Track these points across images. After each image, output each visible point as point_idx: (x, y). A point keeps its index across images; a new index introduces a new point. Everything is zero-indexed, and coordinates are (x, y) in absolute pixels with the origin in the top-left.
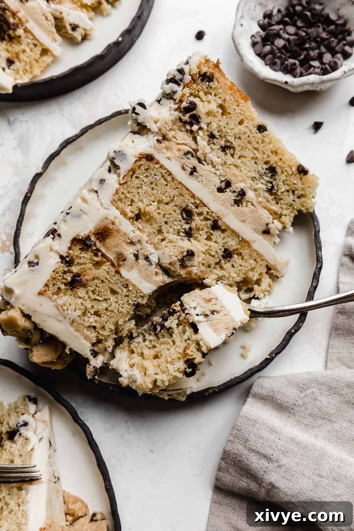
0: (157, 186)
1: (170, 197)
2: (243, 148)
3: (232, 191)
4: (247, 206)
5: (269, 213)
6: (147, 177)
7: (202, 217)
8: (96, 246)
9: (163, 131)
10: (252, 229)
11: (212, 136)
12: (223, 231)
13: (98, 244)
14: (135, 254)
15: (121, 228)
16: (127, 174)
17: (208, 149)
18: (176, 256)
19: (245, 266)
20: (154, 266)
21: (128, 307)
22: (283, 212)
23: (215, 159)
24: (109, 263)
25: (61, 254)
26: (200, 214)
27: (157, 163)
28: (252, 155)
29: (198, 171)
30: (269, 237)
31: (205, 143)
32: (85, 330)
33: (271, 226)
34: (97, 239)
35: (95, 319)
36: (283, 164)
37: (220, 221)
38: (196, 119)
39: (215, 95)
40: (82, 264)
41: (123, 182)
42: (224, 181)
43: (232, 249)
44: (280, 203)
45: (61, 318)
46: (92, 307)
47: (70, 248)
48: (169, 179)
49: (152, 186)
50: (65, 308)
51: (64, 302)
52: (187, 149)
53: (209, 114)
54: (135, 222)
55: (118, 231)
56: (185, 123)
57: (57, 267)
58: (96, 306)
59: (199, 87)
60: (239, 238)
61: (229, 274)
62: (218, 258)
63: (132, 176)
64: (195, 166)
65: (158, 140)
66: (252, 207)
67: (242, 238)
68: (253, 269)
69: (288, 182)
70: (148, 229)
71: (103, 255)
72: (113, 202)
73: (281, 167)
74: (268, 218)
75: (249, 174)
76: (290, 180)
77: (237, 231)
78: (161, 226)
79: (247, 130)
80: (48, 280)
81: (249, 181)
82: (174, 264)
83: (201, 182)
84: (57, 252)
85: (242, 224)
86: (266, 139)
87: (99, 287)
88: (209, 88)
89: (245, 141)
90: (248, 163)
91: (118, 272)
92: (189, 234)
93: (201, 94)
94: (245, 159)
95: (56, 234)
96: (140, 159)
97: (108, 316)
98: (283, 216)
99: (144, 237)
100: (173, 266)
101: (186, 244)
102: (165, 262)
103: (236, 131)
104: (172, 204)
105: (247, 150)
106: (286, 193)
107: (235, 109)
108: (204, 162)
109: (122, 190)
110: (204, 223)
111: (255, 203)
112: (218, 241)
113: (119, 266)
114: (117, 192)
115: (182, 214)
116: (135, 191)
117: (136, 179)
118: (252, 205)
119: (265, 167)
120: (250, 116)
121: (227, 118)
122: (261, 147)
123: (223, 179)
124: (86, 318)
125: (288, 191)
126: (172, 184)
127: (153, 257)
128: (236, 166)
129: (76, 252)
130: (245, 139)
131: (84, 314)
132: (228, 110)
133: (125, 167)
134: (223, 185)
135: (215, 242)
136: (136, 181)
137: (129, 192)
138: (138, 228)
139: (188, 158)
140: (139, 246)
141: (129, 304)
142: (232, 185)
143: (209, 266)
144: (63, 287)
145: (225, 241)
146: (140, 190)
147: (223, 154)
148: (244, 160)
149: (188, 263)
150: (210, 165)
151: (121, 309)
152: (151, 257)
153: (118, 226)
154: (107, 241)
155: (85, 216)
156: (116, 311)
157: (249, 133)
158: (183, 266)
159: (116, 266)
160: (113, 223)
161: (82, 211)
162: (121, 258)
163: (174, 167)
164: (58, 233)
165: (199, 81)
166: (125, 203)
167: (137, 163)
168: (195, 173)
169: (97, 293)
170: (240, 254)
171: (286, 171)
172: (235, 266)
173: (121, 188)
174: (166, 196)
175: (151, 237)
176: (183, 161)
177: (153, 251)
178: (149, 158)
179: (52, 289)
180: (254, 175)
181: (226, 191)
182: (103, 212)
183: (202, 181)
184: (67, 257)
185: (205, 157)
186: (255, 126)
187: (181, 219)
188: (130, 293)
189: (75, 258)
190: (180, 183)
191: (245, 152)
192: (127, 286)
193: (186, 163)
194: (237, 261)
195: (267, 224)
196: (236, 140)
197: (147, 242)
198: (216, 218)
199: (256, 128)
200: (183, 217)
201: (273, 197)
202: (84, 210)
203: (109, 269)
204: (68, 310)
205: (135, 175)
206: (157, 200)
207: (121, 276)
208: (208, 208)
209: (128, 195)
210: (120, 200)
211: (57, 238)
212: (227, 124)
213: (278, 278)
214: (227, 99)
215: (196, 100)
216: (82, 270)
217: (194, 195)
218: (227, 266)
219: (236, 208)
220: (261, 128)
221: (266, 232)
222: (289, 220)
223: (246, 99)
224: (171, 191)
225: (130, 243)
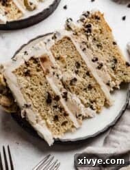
0: (69, 50)
1: (73, 56)
3: (98, 63)
4: (102, 71)
6: (66, 45)
8: (39, 63)
9: (76, 31)
11: (95, 39)
12: (91, 77)
13: (41, 63)
14: (53, 72)
16: (59, 41)
17: (92, 44)
18: (69, 79)
19: (96, 95)
20: (59, 80)
23: (94, 48)
24: (42, 71)
25: (26, 61)
26: (83, 67)
27: (71, 42)
29: (86, 50)
31: (91, 40)
32: (25, 94)
34: (41, 60)
35: (30, 91)
37: (90, 72)
38: (90, 31)
39: (99, 25)
40: (32, 68)
41: (57, 43)
42: (95, 58)
43: (92, 85)
45: (18, 85)
46: (31, 86)
47: (30, 60)
48: (74, 49)
50: (20, 81)
52: (84, 40)
53: (95, 31)
54: (57, 60)
55: (50, 61)
56: (85, 31)
57: (23, 64)
59: (94, 20)
61: (89, 95)
62: (86, 87)
63: (60, 43)
64: (85, 48)
65: (73, 34)
66: (104, 72)
67: (97, 83)
68: (99, 98)
70: (61, 64)
71: (41, 68)
72: (51, 50)
73: (119, 60)
74: (110, 79)
75: (106, 59)
77: (96, 79)
78: (67, 65)
79: (109, 42)
81: (105, 62)
83: (86, 55)
84: (24, 59)
85: (99, 77)
87: (36, 79)
88: (97, 22)
90: (106, 54)
91: (44, 76)
92: (77, 72)
93: (94, 23)
94: (106, 52)
96: (65, 38)
97: (36, 92)
98: (116, 80)
99: (59, 67)
100: (67, 83)
101: (74, 76)
102: (65, 80)
103: (104, 40)
104: (73, 59)
107: (106, 33)
108: (89, 48)
110: (83, 70)
111: (106, 71)
112: (88, 80)
113: (46, 74)
114: (53, 46)
115: (76, 64)
117: (62, 44)
119: (113, 58)
120: (111, 37)
121: (102, 35)
122: (113, 50)
125: (120, 71)
126: (75, 51)
128: (102, 54)
129: (31, 62)
130: (108, 45)
131: (27, 87)
132: (103, 32)
133: (59, 38)
135: (86, 80)
136: (62, 46)
138: (57, 63)
139: (83, 44)
140: (56, 70)
142: (98, 60)
143: (81, 89)
144: (22, 73)
145: (90, 81)
147: (97, 48)
149: (73, 83)
150: (91, 50)
153: (50, 59)
154: (44, 63)
155: (39, 50)
158: (71, 84)
160: (49, 57)
161: (39, 48)
162: (48, 72)
163: (77, 46)
164: (27, 53)
165: (94, 18)
166: (55, 51)
167: (63, 39)
170: (95, 89)
171: (121, 63)
173: (55, 46)
174: (71, 55)
175: (61, 68)
176: (81, 45)
177: (61, 74)
178: (69, 39)
179: (18, 72)
180: (108, 60)
181: (95, 62)
182: (46, 51)
184: (28, 62)
185: (90, 46)
188: (47, 87)
189: (30, 64)
190: (78, 52)
191: (106, 50)
192: (47, 83)
194: (93, 92)
195: (109, 81)
196: (104, 44)
197: (59, 70)
199: (112, 42)
201: (114, 71)
203: (42, 73)
206: (68, 55)
207: (46, 79)
208: (87, 66)
209: (57, 49)
210: (54, 49)
211: (26, 55)
214: (104, 27)
215: (92, 24)
217: (82, 58)
218: (89, 92)
219: (98, 70)
220: (114, 43)
221: (108, 84)
222: (118, 83)
223: (111, 31)
224: (73, 54)
225: (53, 68)
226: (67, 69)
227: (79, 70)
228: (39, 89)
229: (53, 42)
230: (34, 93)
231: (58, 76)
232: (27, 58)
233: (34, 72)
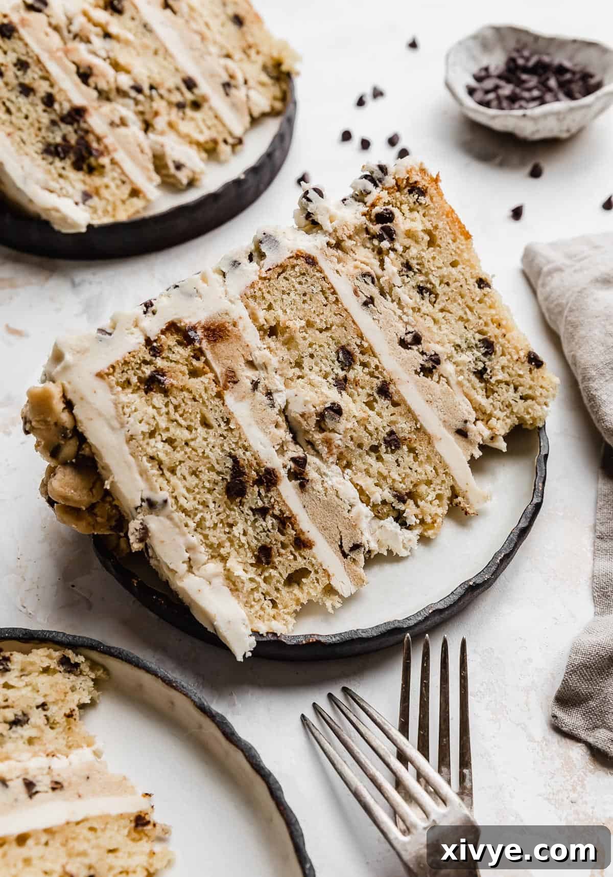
0: (311, 300)
1: (326, 322)
2: (449, 299)
3: (421, 351)
4: (438, 382)
5: (471, 406)
6: (300, 283)
7: (366, 370)
8: (200, 344)
9: (339, 234)
10: (441, 419)
11: (408, 266)
12: (395, 404)
13: (205, 345)
14: (253, 381)
15: (244, 335)
16: (274, 268)
17: (397, 281)
18: (314, 407)
19: (416, 471)
20: (276, 410)
21: (221, 454)
22: (495, 412)
23: (405, 298)
24: (211, 375)
25: (148, 335)
26: (364, 365)
27: (321, 271)
28: (461, 313)
29: (375, 303)
30: (464, 443)
31: (395, 270)
32: (145, 459)
33: (470, 426)
34: (205, 336)
35: (165, 449)
36: (506, 342)
37: (392, 386)
38: (390, 234)
39: (424, 215)
40: (171, 361)
41: (266, 275)
42: (412, 332)
43: (401, 435)
44: (491, 397)
45: (116, 424)
46: (167, 429)
47: (163, 332)
48: (332, 298)
49: (305, 298)
50: (127, 410)
51: (129, 403)
52: (367, 269)
53: (409, 234)
54: (267, 337)
55: (239, 338)
56: (373, 237)
57: (137, 348)
58: (172, 430)
59: (403, 198)
60: (416, 424)
61: (389, 472)
62: (376, 439)
63: (279, 275)
64: (374, 296)
65: (328, 244)
66: (446, 386)
67: (421, 426)
68: (429, 483)
69: (510, 371)
70: (283, 352)
71: (207, 362)
72: (244, 297)
73: (502, 346)
74: (469, 413)
75: (452, 337)
76: (513, 369)
77: (417, 413)
78: (303, 357)
79: (462, 277)
80: (118, 361)
81: (450, 349)
82: (308, 417)
83: (377, 321)
84: (143, 331)
85: (426, 406)
86: (486, 299)
87: (186, 404)
88: (417, 204)
89: (454, 290)
90: (453, 322)
91: (219, 395)
92: (342, 384)
93: (405, 208)
94: (450, 315)
95: (150, 309)
96: (297, 257)
97: (186, 453)
98: (493, 418)
99: (274, 362)
100: (305, 420)
101: (333, 395)
102: (295, 410)
103: (445, 271)
104: (328, 334)
105: (455, 304)
106: (503, 385)
107: (449, 243)
108: (388, 297)
109: (260, 285)
110: (368, 378)
111: (453, 382)
112: (384, 414)
113: (226, 387)
114: (252, 286)
115: (337, 352)
116: (278, 294)
117: (284, 280)
118: (448, 383)
119: (478, 336)
120: (469, 261)
121: (434, 251)
122: (478, 307)
123: (410, 329)
124: (152, 441)
125: (507, 384)
126: (335, 307)
127: (280, 396)
128: (435, 321)
129: (170, 340)
130: (456, 289)
131: (152, 434)
132: (439, 242)
133: (273, 258)
134: (409, 338)
135: (379, 414)
136: (284, 283)
137: (269, 292)
138: (269, 348)
139: (366, 282)
140: (263, 374)
141: (223, 451)
142: (422, 342)
143: (360, 446)
144: (134, 380)
145: (393, 418)
146: (285, 297)
147: (418, 296)
148: (448, 315)
149: (329, 423)
150: (395, 303)
151: (207, 451)
152: (275, 396)
153: (241, 331)
154: (218, 344)
155: (198, 299)
156: (200, 451)
157: (463, 282)
158: (321, 426)
159: (221, 385)
160: (235, 325)
161: (197, 291)
162: (232, 378)
163: (344, 288)
164: (153, 308)
165: (406, 191)
166: (259, 304)
167: (291, 260)
168: (371, 305)
169: (181, 412)
170: (412, 450)
171: (509, 353)
172: (402, 464)
173: (260, 283)
174: (321, 320)
175: (285, 365)
176: (358, 283)
177: (282, 387)
178: (311, 261)
179: (118, 377)
180: (458, 342)
181: (410, 348)
182: (225, 304)
183: (379, 321)
184: (155, 341)
185: (391, 289)
186: (475, 276)
187: (336, 359)
188: (230, 435)
189: (166, 348)
190: (346, 310)
191: (452, 306)
192: (228, 422)
193: (362, 287)
194: (406, 459)
195: (466, 422)
196: (443, 285)
197: (276, 372)
198: (388, 380)
199: (474, 280)
200: (338, 357)
201: (483, 385)
202: (200, 291)
203: (209, 383)
204: (129, 417)
205: (284, 275)
206: (306, 319)
207: (223, 404)
208: (379, 360)
209: (266, 295)
210: (254, 297)
211: (150, 314)
212: (434, 258)
213: (466, 513)
214: (441, 225)
215: (396, 211)
216: (170, 369)
217: (362, 334)
218: (389, 458)
219: (421, 378)
220: (482, 283)
221: (462, 433)
222: (502, 427)
223: (468, 236)
224: (329, 315)
225: (251, 364)
226: (306, 370)
227: (351, 375)
228: (198, 443)
229: (251, 271)
230: (179, 456)
231: (269, 394)
232: (153, 326)
233: (177, 377)
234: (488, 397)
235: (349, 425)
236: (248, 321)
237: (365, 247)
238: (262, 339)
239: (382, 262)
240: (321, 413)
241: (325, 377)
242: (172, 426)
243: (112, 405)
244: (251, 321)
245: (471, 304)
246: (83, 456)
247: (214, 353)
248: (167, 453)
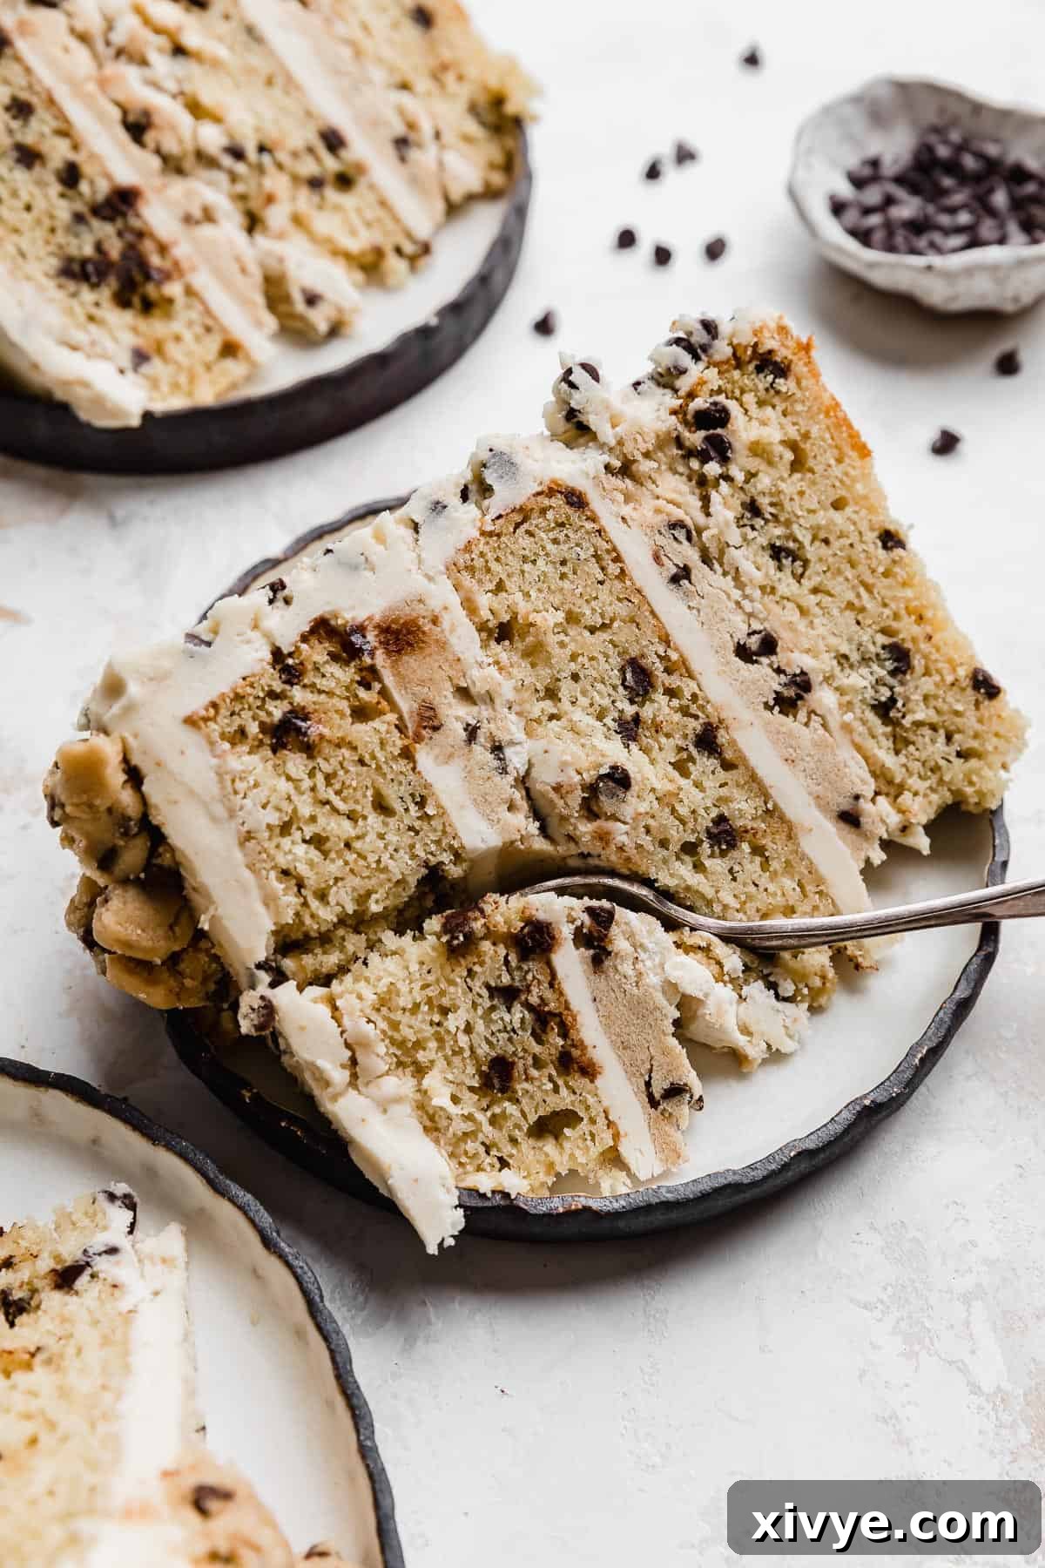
0: (575, 573)
1: (602, 615)
2: (829, 569)
3: (775, 666)
4: (806, 725)
5: (866, 768)
6: (555, 541)
7: (675, 703)
8: (372, 659)
9: (629, 448)
10: (810, 794)
11: (753, 508)
12: (728, 766)
13: (380, 660)
14: (468, 725)
15: (453, 640)
16: (507, 514)
17: (734, 536)
18: (579, 773)
19: (766, 890)
20: (510, 779)
21: (410, 862)
22: (910, 781)
23: (747, 567)
24: (392, 717)
25: (278, 644)
26: (671, 693)
27: (593, 519)
28: (850, 596)
29: (693, 577)
30: (854, 837)
31: (730, 515)
32: (273, 874)
33: (865, 805)
34: (381, 643)
35: (310, 856)
36: (934, 651)
37: (722, 732)
38: (720, 449)
39: (785, 414)
40: (320, 692)
41: (493, 528)
42: (760, 632)
43: (739, 823)
44: (904, 752)
45: (220, 811)
46: (313, 819)
47: (304, 638)
48: (613, 569)
49: (564, 569)
50: (240, 786)
51: (244, 772)
52: (679, 514)
53: (757, 450)
54: (493, 643)
55: (443, 645)
56: (690, 453)
57: (257, 669)
58: (321, 820)
59: (746, 381)
60: (766, 803)
61: (717, 892)
62: (693, 831)
63: (517, 526)
64: (690, 564)
65: (607, 467)
66: (821, 731)
67: (775, 806)
68: (788, 912)
69: (939, 704)
70: (522, 671)
71: (384, 693)
72: (453, 568)
73: (925, 657)
74: (863, 781)
75: (833, 641)
76: (944, 701)
77: (768, 781)
78: (559, 680)
79: (852, 528)
80: (223, 694)
81: (827, 663)
82: (567, 792)
83: (695, 611)
84: (267, 636)
85: (785, 769)
86: (897, 569)
87: (347, 772)
88: (772, 392)
89: (838, 552)
90: (835, 612)
91: (407, 754)
92: (629, 730)
93: (749, 399)
94: (830, 599)
95: (280, 595)
96: (551, 492)
97: (346, 863)
98: (906, 792)
99: (507, 690)
100: (562, 798)
101: (615, 752)
102: (545, 778)
103: (822, 518)
104: (605, 636)
105: (841, 579)
106: (927, 731)
107: (829, 466)
108: (716, 566)
109: (481, 547)
110: (677, 717)
111: (834, 723)
112: (707, 784)
113: (418, 738)
114: (468, 548)
115: (622, 670)
116: (515, 563)
117: (526, 537)
118: (825, 726)
119: (882, 639)
120: (865, 498)
121: (802, 480)
122: (881, 585)
123: (756, 626)
124: (286, 842)
125: (934, 728)
126: (618, 585)
127: (517, 753)
128: (803, 611)
129: (317, 653)
130: (841, 550)
131: (285, 829)
132: (811, 463)
133: (506, 496)
134: (754, 643)
135: (697, 785)
136: (526, 542)
137: (498, 559)
138: (497, 663)
139: (675, 539)
140: (484, 711)
141: (414, 857)
142: (778, 650)
143: (664, 844)
144: (253, 729)
145: (724, 792)
146: (527, 567)
147: (772, 564)
148: (826, 600)
149: (607, 804)
150: (729, 578)
151: (385, 858)
152: (509, 752)
153: (447, 633)
154: (405, 658)
155: (368, 574)
156: (372, 858)
157: (854, 538)
158: (590, 809)
159: (411, 734)
160: (435, 621)
161: (367, 559)
162: (429, 721)
163: (635, 548)
164: (286, 592)
165: (751, 367)
166: (480, 581)
167: (539, 499)
168: (685, 582)
169: (337, 786)
170: (758, 850)
171: (939, 672)
172: (740, 876)
173: (482, 542)
174: (594, 610)
175: (526, 695)
176: (661, 540)
177: (520, 735)
178: (576, 500)
179: (224, 723)
180: (844, 649)
181: (756, 662)
182: (418, 583)
183: (699, 611)
184: (290, 655)
185: (722, 552)
186: (877, 526)
187: (619, 682)
188: (426, 827)
189: (310, 667)
190: (639, 591)
191: (834, 582)
192: (421, 804)
193: (668, 549)
194: (748, 866)
195: (857, 797)
196: (817, 543)
197: (510, 708)
198: (714, 720)
199: (876, 534)
200: (624, 679)
201: (889, 729)
202: (373, 558)
203: (388, 732)
204: (245, 797)
205: (526, 526)
206: (566, 607)
207: (414, 769)
208: (699, 686)
209: (494, 566)
210: (471, 569)
211: (280, 604)
212: (801, 493)
213: (857, 967)
214: (815, 431)
215: (732, 405)
216: (317, 707)
217: (667, 635)
218: (716, 865)
219: (776, 716)
220: (890, 539)
221: (850, 818)
222: (921, 809)
223: (864, 452)
224: (608, 602)
225: (464, 694)
226: (565, 705)
227: (647, 712)
228: (369, 844)
229: (467, 519)
230: (334, 868)
231: (497, 749)
232: (287, 626)
233: (331, 723)
234: (897, 752)
235: (643, 807)
236: (461, 614)
237: (675, 472)
238: (485, 645)
239: (706, 501)
240: (591, 785)
241: (600, 717)
242: (322, 813)
243: (213, 775)
244: (464, 612)
245: (870, 580)
246: (160, 867)
247: (397, 674)
248: (311, 864)
